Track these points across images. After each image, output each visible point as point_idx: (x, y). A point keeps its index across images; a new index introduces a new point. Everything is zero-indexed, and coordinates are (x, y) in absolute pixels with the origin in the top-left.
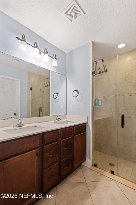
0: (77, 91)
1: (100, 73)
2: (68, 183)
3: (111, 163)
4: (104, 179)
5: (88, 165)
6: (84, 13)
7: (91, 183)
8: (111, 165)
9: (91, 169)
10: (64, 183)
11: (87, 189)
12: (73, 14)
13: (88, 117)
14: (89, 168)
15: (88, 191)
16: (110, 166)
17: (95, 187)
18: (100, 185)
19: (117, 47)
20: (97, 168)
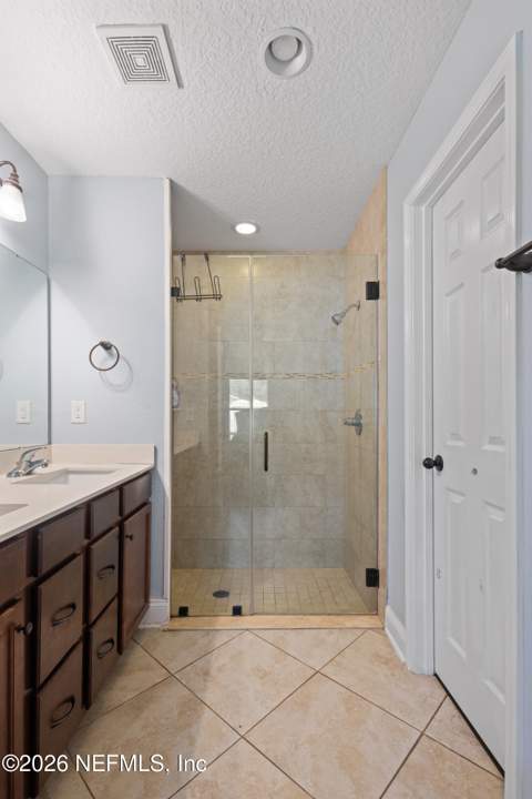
0: (107, 346)
1: (199, 298)
2: (108, 712)
3: (217, 590)
4: (221, 639)
5: (157, 623)
6: (180, 85)
7: (189, 668)
8: (221, 594)
9: (169, 630)
10: (92, 722)
11: (186, 692)
12: (140, 61)
13: (155, 449)
14: (164, 631)
15: (192, 696)
16: (219, 600)
17: (207, 673)
18: (219, 660)
19: (233, 228)
20: (191, 619)
